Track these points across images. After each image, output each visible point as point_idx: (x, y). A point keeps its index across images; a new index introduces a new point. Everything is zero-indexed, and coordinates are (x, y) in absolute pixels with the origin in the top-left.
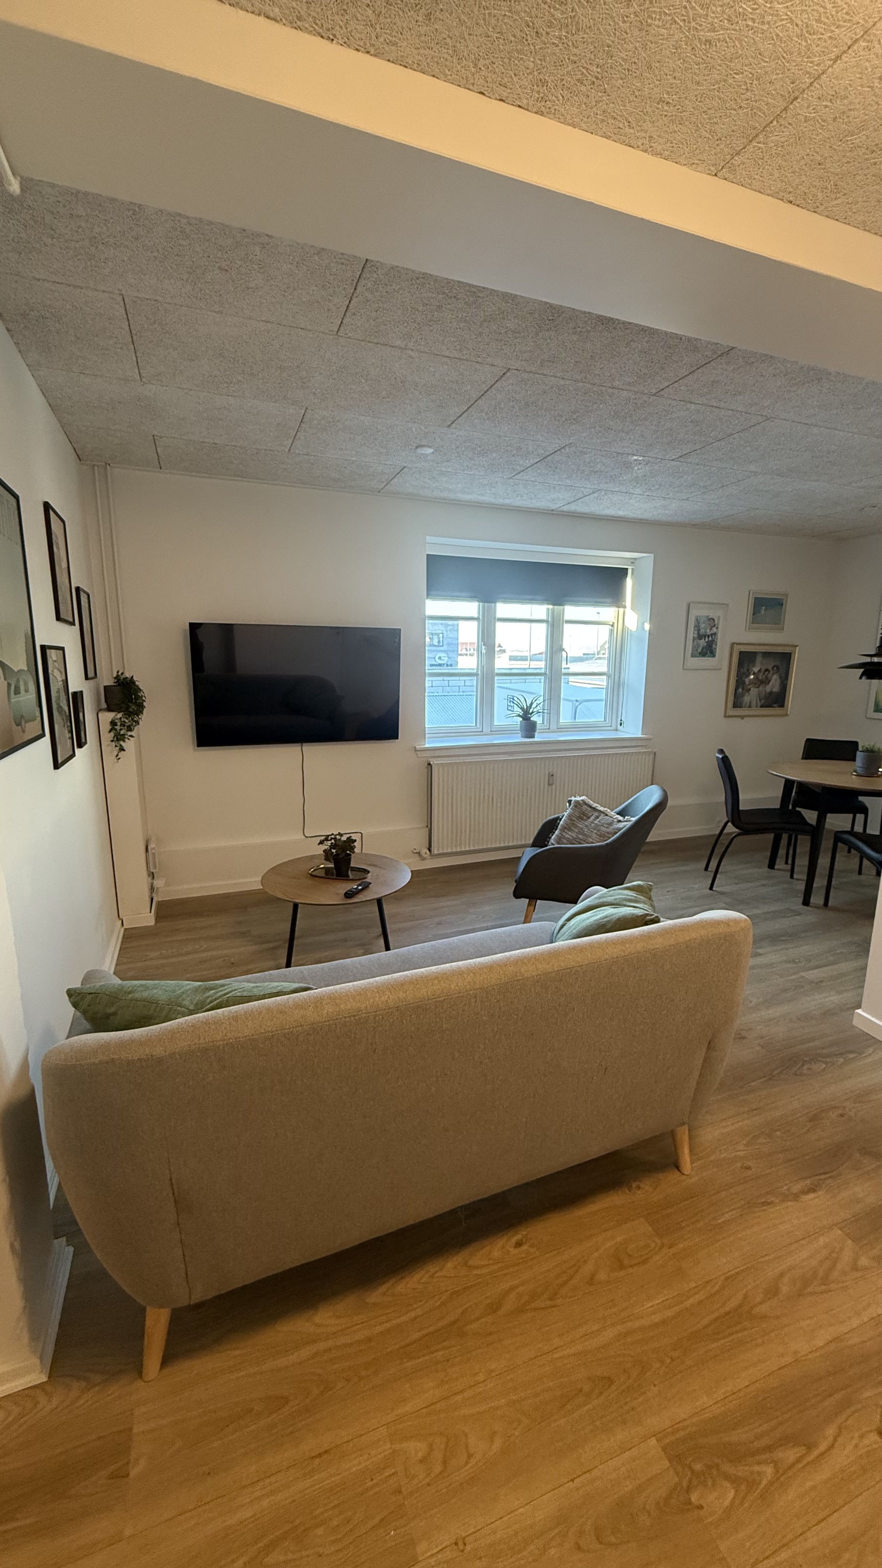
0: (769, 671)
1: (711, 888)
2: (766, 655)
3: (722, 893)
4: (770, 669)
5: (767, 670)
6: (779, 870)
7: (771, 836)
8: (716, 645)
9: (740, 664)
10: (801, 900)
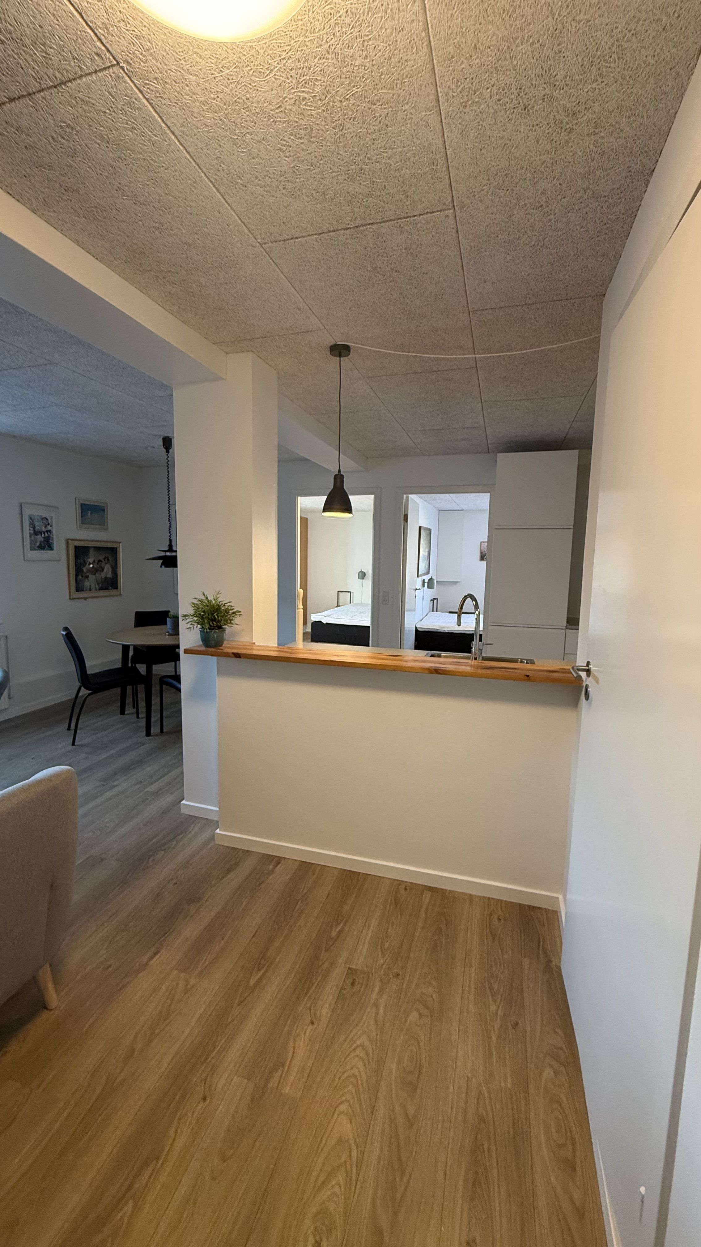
0: (102, 562)
1: (73, 744)
2: (97, 549)
3: (82, 746)
4: (103, 560)
5: (99, 561)
6: (128, 714)
7: (118, 690)
8: (53, 540)
9: (77, 557)
10: (144, 733)
